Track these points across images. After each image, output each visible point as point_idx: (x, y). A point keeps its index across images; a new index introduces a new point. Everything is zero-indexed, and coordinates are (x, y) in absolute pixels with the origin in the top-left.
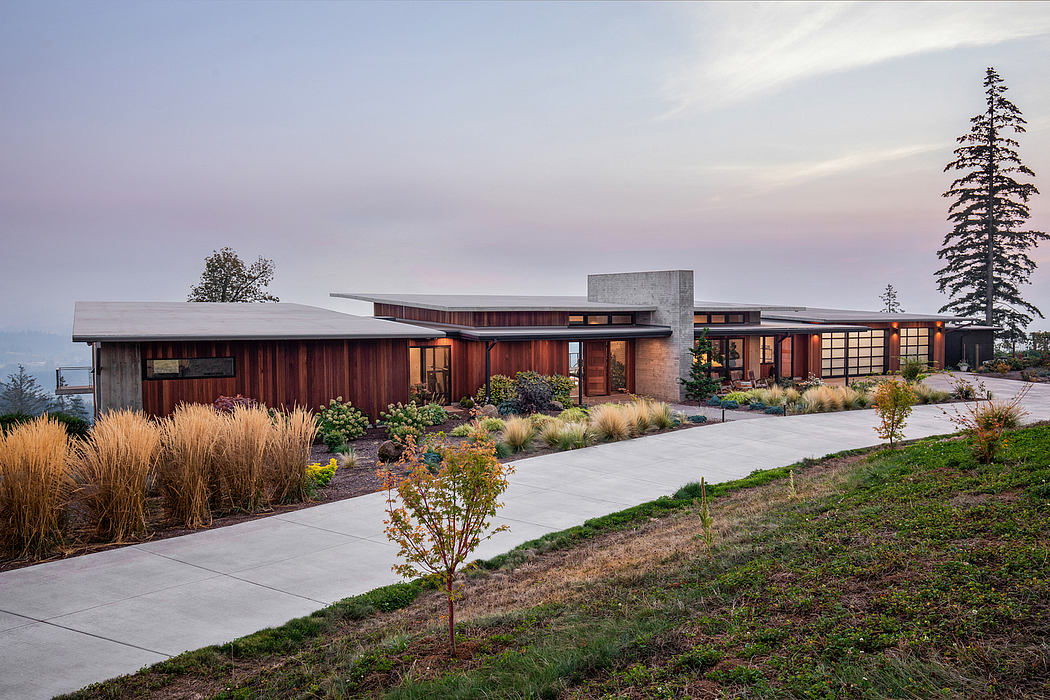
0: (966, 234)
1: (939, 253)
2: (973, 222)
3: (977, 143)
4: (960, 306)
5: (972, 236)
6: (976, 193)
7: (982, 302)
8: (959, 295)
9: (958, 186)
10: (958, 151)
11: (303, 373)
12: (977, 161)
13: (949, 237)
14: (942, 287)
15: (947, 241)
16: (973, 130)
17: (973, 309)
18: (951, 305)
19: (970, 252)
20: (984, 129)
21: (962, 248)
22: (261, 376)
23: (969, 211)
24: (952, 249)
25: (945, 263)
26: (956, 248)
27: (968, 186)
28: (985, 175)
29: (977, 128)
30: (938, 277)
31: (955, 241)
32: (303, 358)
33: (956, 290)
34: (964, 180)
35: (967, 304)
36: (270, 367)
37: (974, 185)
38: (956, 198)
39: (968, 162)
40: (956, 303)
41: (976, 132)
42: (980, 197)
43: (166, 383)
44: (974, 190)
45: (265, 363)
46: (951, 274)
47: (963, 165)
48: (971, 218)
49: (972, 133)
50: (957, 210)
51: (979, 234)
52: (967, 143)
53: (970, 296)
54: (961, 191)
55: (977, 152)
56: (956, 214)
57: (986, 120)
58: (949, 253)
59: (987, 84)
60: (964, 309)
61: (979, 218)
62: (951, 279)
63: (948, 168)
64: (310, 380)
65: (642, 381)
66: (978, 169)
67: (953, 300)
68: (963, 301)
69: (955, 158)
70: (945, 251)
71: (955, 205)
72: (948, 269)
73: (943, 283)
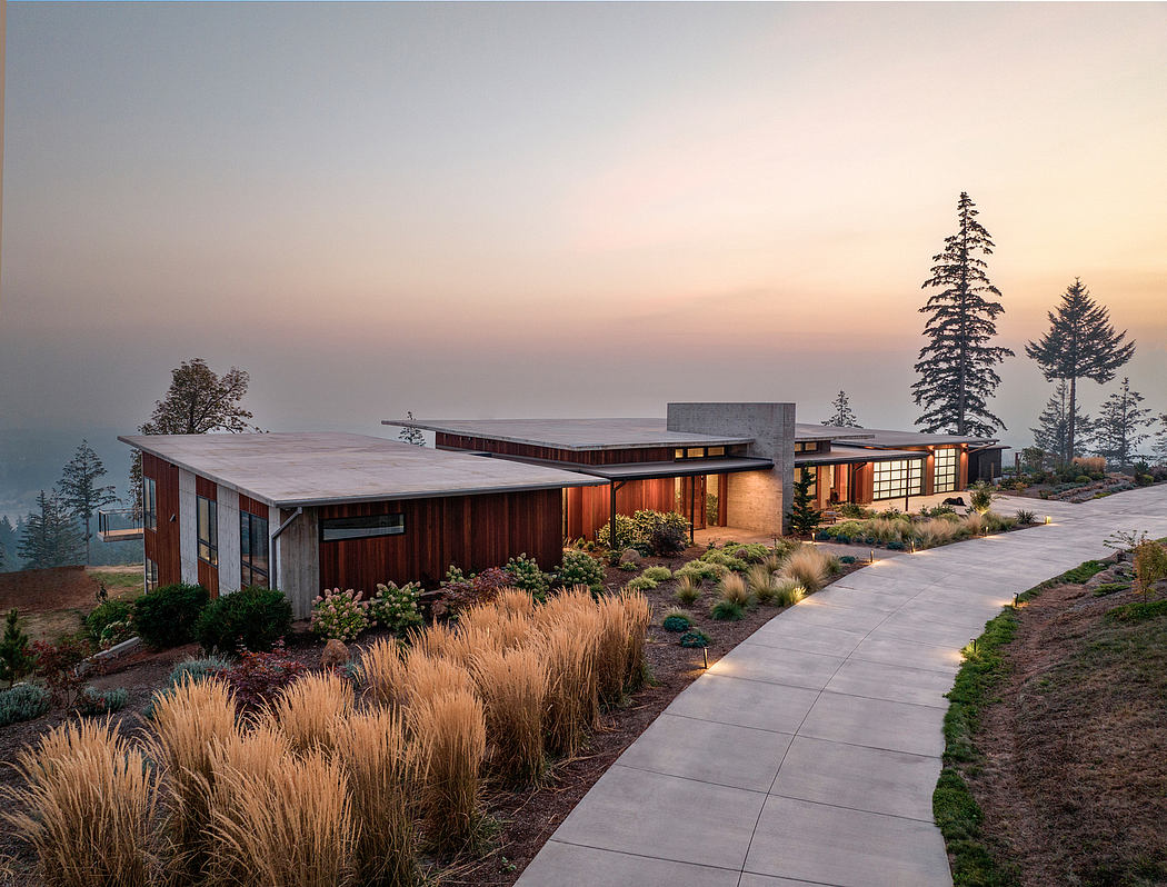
0: (940, 348)
1: (916, 366)
2: (948, 338)
3: (951, 263)
4: (933, 418)
5: (945, 350)
6: (950, 310)
7: (954, 414)
8: (933, 408)
9: (934, 303)
10: (933, 269)
11: (467, 526)
12: (951, 280)
13: (924, 351)
14: (918, 400)
15: (922, 355)
16: (947, 249)
17: (944, 422)
18: (926, 416)
19: (943, 365)
20: (957, 250)
21: (936, 361)
22: (429, 532)
23: (943, 327)
24: (928, 362)
25: (921, 376)
26: (931, 362)
27: (942, 302)
28: (958, 293)
29: (950, 247)
30: (915, 389)
31: (930, 355)
32: (467, 511)
33: (930, 402)
34: (940, 296)
35: (940, 416)
36: (437, 523)
37: (949, 302)
38: (932, 314)
39: (943, 280)
40: (930, 415)
41: (950, 252)
42: (953, 314)
43: (341, 543)
44: (948, 307)
45: (433, 519)
46: (927, 387)
47: (938, 283)
48: (946, 333)
49: (946, 252)
50: (933, 325)
51: (951, 349)
52: (942, 262)
53: (943, 409)
54: (938, 307)
55: (951, 271)
56: (931, 329)
57: (958, 241)
58: (926, 367)
59: (960, 207)
60: (936, 420)
61: (952, 333)
62: (926, 391)
63: (925, 285)
64: (473, 534)
65: (735, 513)
66: (953, 287)
67: (928, 412)
68: (937, 412)
69: (932, 276)
70: (922, 364)
71: (931, 321)
72: (924, 382)
73: (919, 395)
